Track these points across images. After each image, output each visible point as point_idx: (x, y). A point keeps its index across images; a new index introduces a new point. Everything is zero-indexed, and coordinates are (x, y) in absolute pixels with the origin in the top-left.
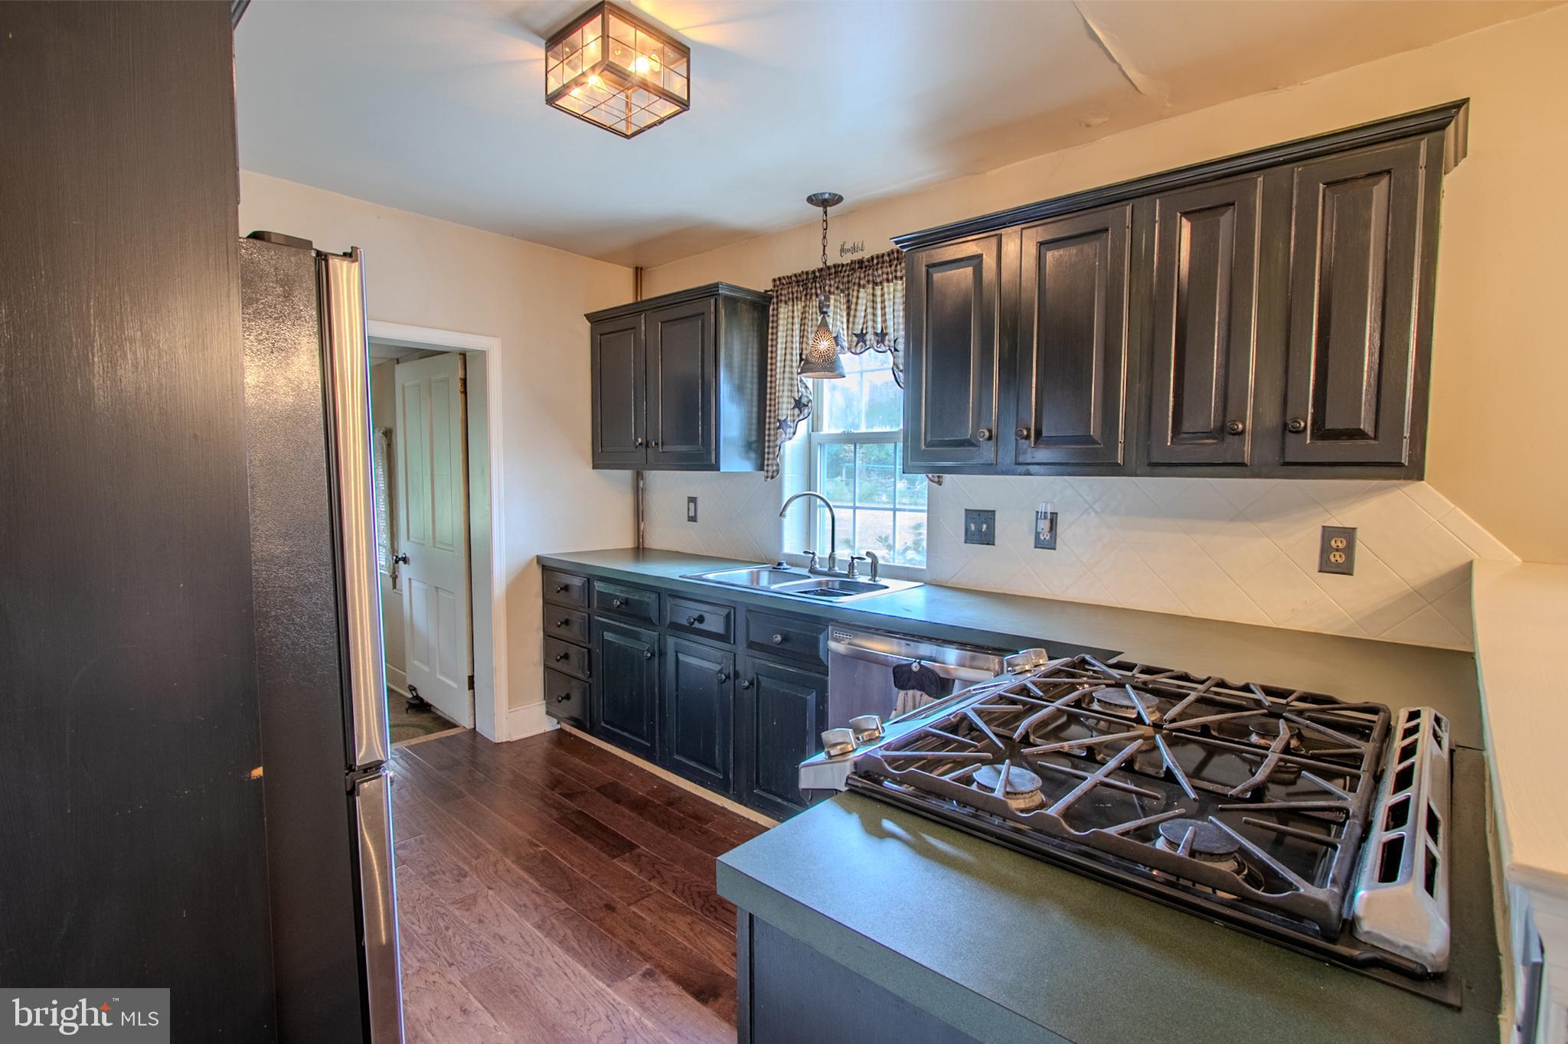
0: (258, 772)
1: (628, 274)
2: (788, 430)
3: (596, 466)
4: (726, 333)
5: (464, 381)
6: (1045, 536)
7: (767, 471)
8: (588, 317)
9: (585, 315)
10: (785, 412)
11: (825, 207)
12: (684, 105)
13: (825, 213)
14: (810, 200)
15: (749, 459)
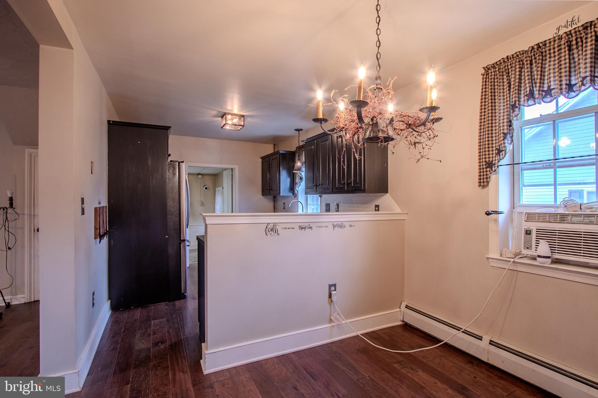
0: (167, 237)
1: (272, 145)
2: (298, 185)
3: (263, 195)
4: (282, 162)
5: (232, 175)
6: (337, 209)
7: (295, 195)
8: (261, 158)
9: (260, 158)
10: (297, 180)
11: (299, 132)
12: (243, 126)
13: (299, 133)
14: (295, 130)
15: (291, 192)
